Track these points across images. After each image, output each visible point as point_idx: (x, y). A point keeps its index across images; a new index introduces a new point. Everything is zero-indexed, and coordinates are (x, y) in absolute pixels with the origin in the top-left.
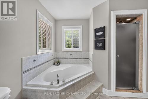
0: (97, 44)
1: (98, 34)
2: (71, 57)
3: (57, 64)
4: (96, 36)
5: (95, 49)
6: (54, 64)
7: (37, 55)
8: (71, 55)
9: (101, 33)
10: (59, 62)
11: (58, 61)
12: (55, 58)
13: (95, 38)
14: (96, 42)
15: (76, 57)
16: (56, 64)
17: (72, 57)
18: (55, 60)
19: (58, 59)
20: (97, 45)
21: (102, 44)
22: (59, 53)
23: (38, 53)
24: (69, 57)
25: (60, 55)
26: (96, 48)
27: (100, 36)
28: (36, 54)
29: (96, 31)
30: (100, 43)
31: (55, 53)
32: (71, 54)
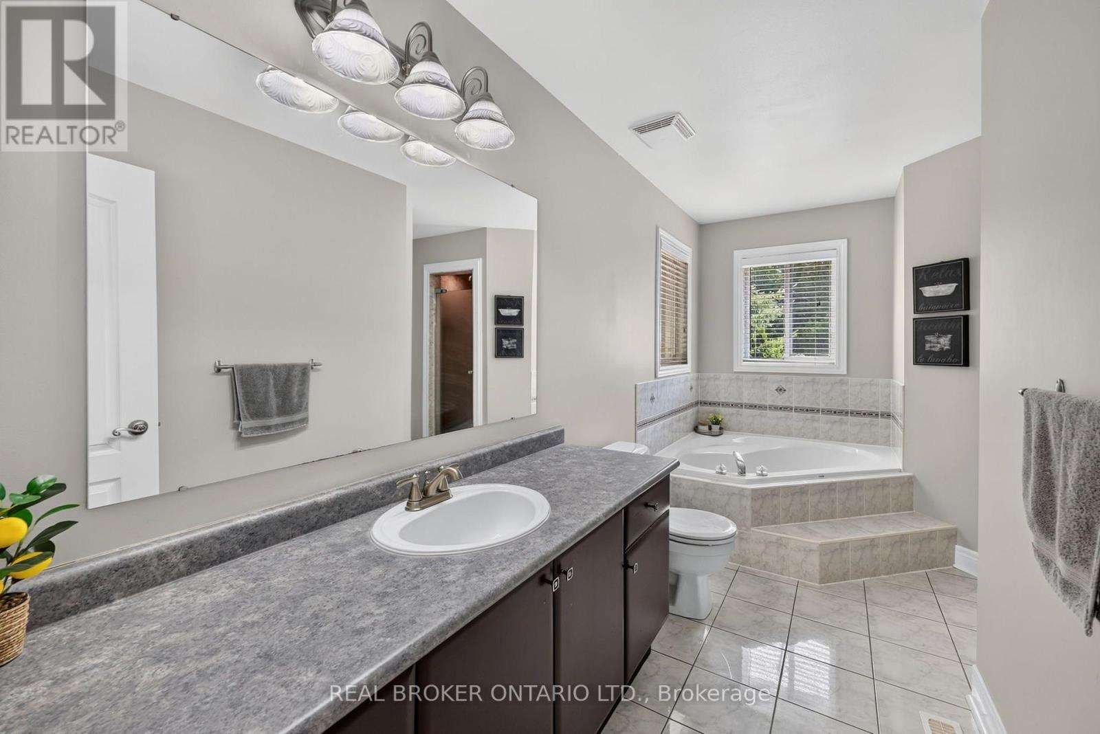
0: (928, 338)
1: (929, 291)
2: (780, 404)
3: (710, 428)
4: (920, 302)
5: (916, 362)
6: (696, 429)
7: (657, 380)
8: (780, 390)
9: (946, 289)
10: (717, 422)
11: (711, 416)
12: (697, 403)
13: (916, 311)
14: (921, 331)
15: (808, 406)
16: (706, 428)
17: (788, 404)
18: (698, 412)
19: (712, 408)
20: (925, 342)
21: (952, 340)
22: (716, 379)
23: (660, 374)
24: (769, 403)
25: (722, 389)
26: (922, 356)
27: (939, 302)
28: (656, 377)
29: (923, 275)
30: (943, 333)
31: (698, 379)
32: (784, 386)
